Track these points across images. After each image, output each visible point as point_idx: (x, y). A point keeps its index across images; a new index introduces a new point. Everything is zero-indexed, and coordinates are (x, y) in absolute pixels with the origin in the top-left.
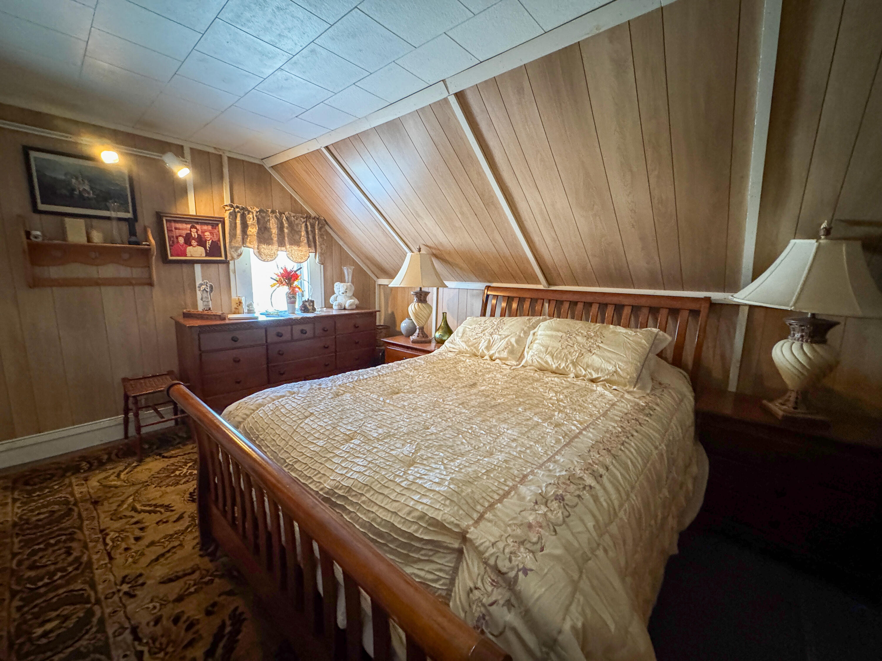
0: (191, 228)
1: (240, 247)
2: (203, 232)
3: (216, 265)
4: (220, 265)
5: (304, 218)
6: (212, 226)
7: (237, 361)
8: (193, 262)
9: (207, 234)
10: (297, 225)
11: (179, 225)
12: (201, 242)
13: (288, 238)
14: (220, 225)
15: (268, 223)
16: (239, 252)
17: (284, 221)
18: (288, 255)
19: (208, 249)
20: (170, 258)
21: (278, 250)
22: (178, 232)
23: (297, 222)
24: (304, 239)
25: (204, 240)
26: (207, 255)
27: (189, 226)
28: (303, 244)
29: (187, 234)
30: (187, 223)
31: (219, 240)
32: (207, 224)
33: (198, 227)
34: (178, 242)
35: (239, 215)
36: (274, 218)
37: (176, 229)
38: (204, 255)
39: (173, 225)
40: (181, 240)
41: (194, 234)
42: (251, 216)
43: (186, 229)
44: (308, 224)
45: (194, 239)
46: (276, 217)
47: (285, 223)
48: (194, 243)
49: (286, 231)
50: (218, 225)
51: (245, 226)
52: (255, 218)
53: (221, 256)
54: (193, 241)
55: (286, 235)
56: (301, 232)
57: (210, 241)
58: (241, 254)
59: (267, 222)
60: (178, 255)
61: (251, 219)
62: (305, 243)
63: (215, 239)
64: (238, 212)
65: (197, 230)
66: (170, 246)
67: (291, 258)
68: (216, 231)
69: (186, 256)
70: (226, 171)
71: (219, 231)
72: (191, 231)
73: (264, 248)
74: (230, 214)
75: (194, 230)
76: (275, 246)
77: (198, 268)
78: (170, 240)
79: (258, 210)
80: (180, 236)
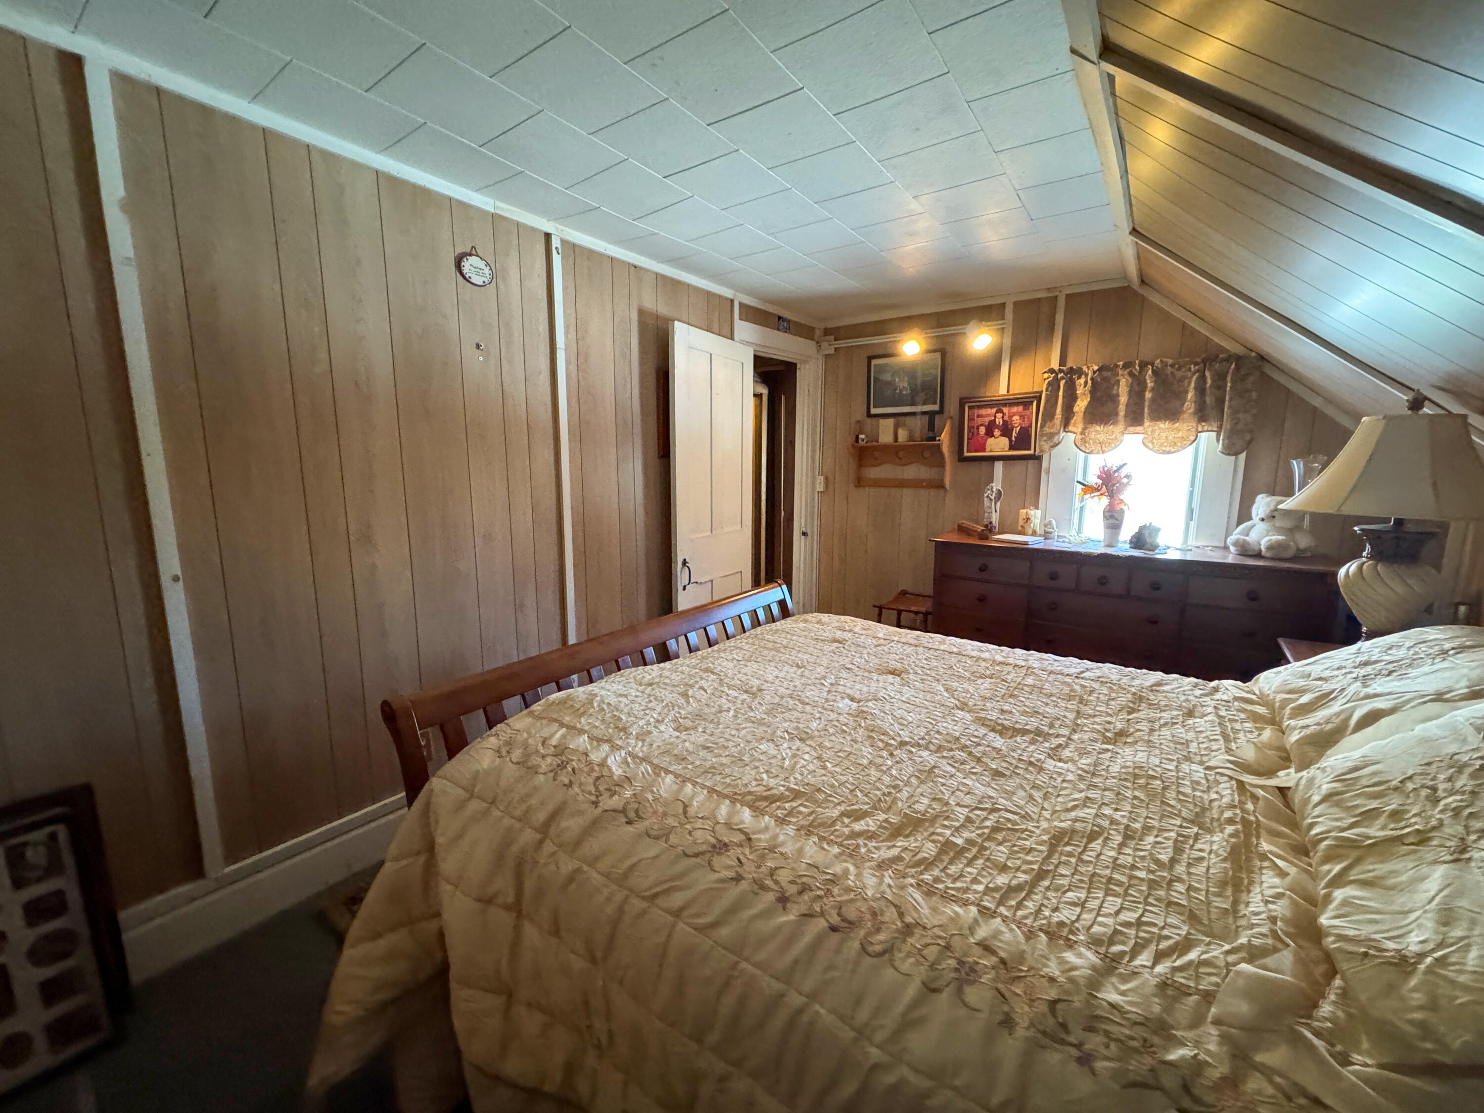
0: (997, 412)
1: (1058, 433)
2: (1011, 417)
3: (1024, 462)
4: (1030, 462)
5: (1196, 364)
6: (1025, 405)
7: (982, 599)
8: (993, 459)
9: (1016, 418)
10: (1181, 380)
11: (983, 412)
12: (1006, 431)
13: (1149, 408)
14: (1035, 404)
15: (1115, 388)
16: (1055, 440)
17: (1147, 377)
18: (1145, 441)
19: (1014, 439)
20: (966, 454)
21: (1123, 433)
22: (980, 421)
23: (1179, 374)
24: (1189, 405)
25: (1010, 426)
26: (1012, 448)
27: (994, 411)
28: (1186, 416)
29: (990, 422)
30: (991, 407)
31: (1031, 426)
32: (1017, 404)
33: (1005, 410)
34: (978, 434)
35: (1062, 383)
36: (1127, 377)
37: (978, 416)
38: (1007, 448)
39: (976, 412)
40: (982, 430)
41: (999, 421)
42: (1082, 381)
43: (989, 415)
44: (1207, 374)
45: (998, 427)
46: (1131, 374)
47: (1148, 381)
48: (997, 432)
49: (1148, 395)
50: (1032, 403)
51: (1071, 398)
52: (1090, 382)
53: (1029, 449)
54: (996, 430)
55: (1147, 404)
56: (1187, 392)
57: (1018, 429)
58: (1057, 445)
59: (1113, 386)
60: (976, 451)
61: (1082, 387)
62: (1190, 414)
63: (1025, 425)
64: (1062, 378)
65: (1004, 414)
66: (968, 439)
67: (1150, 445)
68: (1028, 412)
69: (984, 450)
70: (1060, 318)
71: (1032, 413)
72: (995, 417)
73: (1097, 431)
74: (1049, 384)
75: (999, 415)
76: (1120, 427)
77: (999, 466)
78: (969, 431)
79: (1096, 368)
80: (982, 425)
